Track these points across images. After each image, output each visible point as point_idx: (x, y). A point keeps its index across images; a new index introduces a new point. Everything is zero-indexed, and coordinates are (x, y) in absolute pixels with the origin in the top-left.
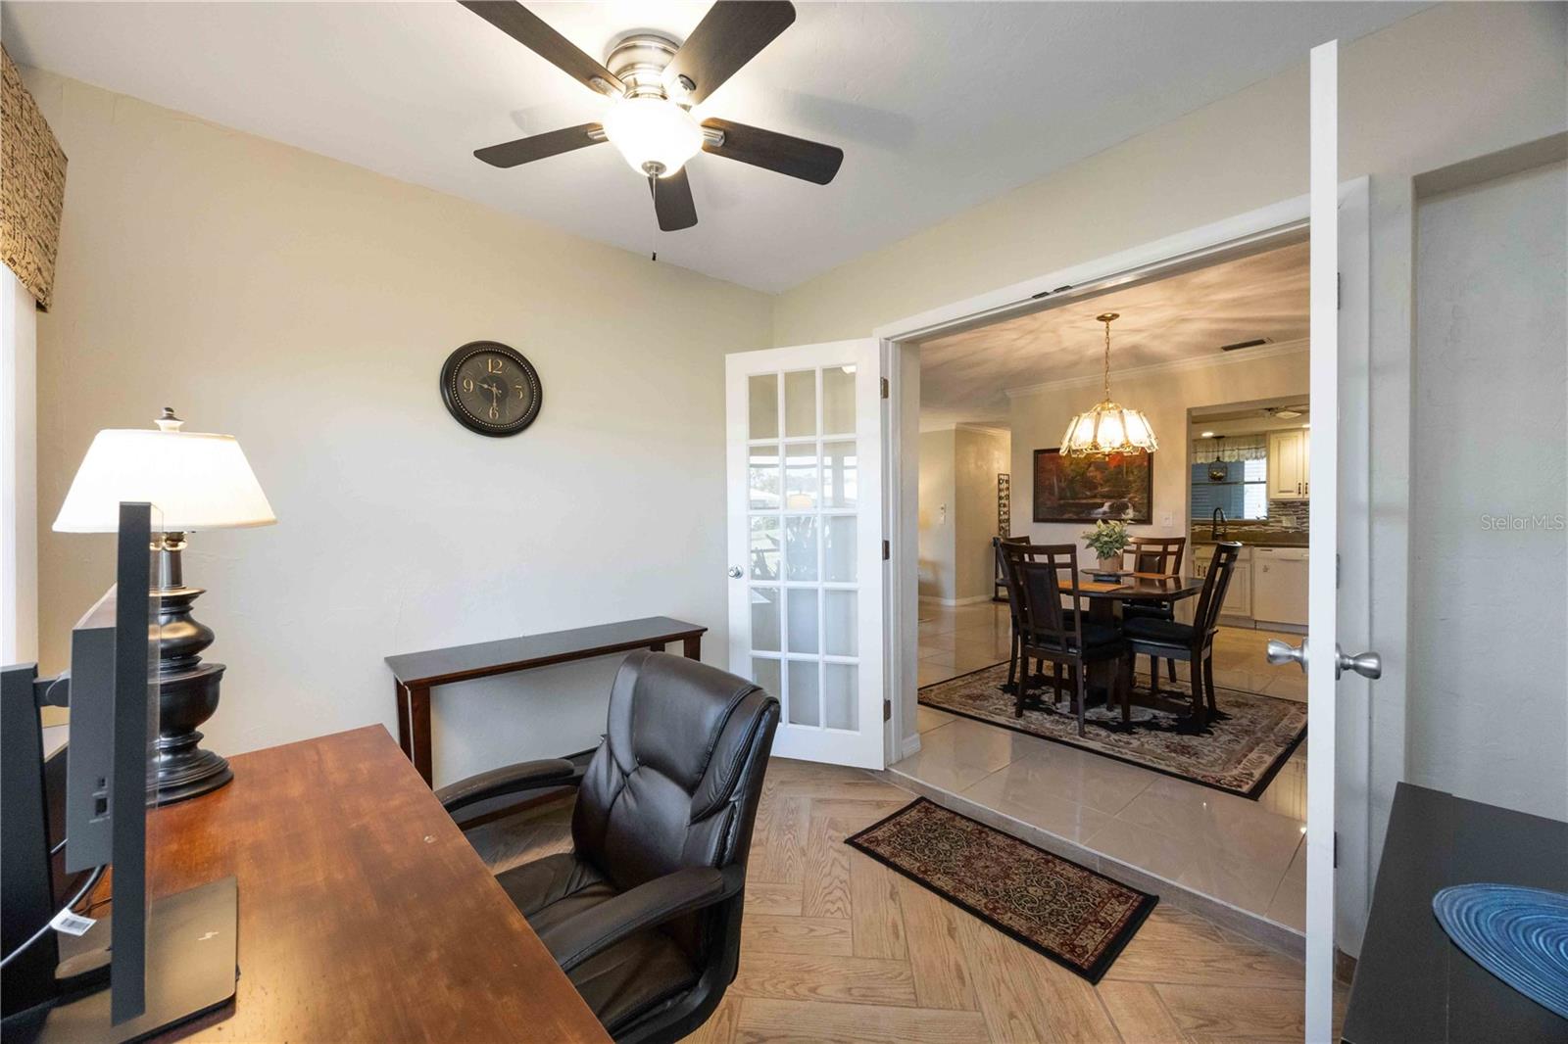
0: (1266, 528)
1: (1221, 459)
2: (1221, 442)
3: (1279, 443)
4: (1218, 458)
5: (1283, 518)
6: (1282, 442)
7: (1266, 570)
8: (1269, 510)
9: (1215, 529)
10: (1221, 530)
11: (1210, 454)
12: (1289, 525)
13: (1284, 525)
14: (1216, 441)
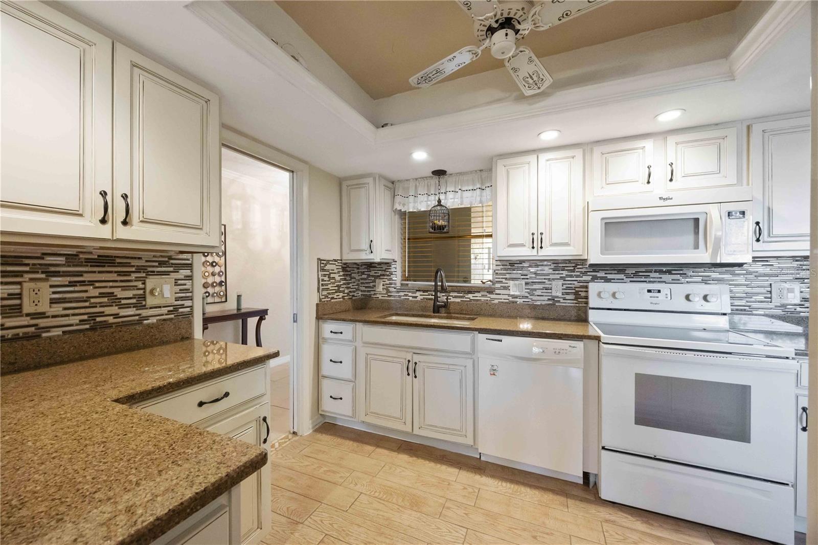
0: (493, 296)
1: (443, 203)
2: (443, 179)
3: (508, 172)
4: (439, 201)
5: (511, 283)
6: (511, 172)
7: (493, 372)
8: (495, 273)
9: (436, 297)
10: (442, 297)
11: (432, 197)
12: (517, 293)
13: (512, 293)
14: (435, 179)
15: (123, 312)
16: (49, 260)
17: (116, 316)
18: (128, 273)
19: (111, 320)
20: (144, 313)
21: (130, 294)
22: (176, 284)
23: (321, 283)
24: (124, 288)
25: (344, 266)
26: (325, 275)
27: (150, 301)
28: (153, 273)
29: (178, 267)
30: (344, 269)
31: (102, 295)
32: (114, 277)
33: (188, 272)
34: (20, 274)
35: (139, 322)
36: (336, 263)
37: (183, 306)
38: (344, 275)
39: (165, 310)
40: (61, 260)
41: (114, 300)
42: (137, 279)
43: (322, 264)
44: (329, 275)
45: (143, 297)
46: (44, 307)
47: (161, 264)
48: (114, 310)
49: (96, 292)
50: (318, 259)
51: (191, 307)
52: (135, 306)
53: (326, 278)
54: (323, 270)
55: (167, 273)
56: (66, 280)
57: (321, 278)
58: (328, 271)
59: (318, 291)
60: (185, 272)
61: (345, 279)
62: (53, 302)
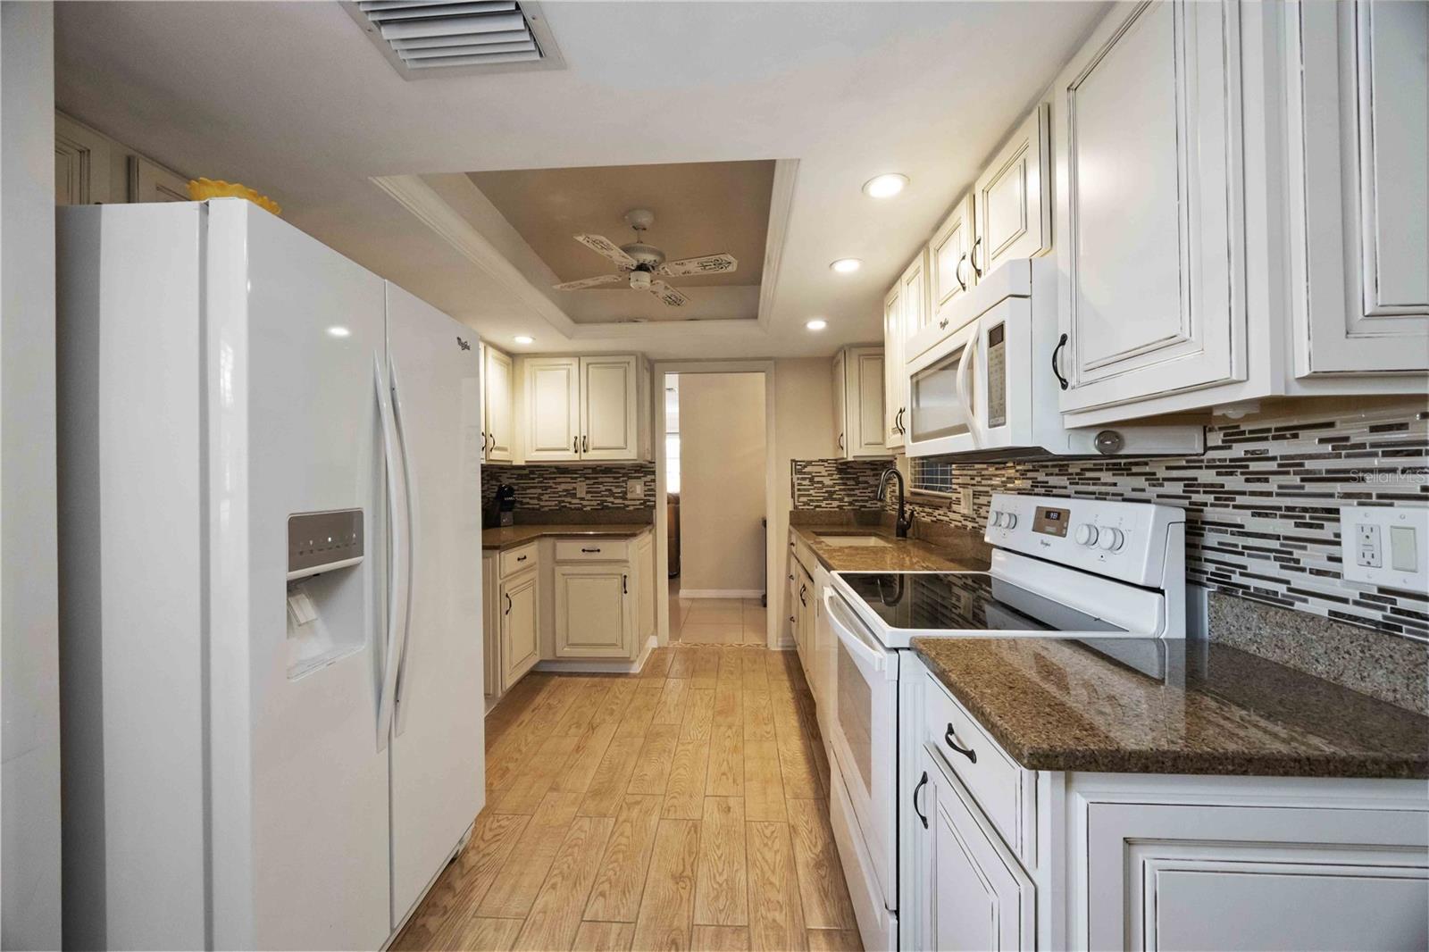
15: (617, 501)
16: (585, 471)
17: (613, 503)
18: (618, 478)
19: (610, 505)
20: (626, 502)
21: (619, 490)
22: (645, 485)
23: (796, 487)
24: (617, 487)
25: (840, 467)
26: (804, 479)
27: (629, 496)
28: (632, 478)
29: (646, 473)
30: (840, 471)
31: (606, 490)
32: (611, 480)
33: (653, 477)
34: (576, 478)
35: (624, 508)
36: (826, 464)
37: (649, 501)
38: (842, 479)
39: (638, 502)
40: (590, 471)
41: (612, 494)
42: (623, 481)
43: (798, 467)
44: (811, 480)
45: (625, 493)
46: (583, 495)
47: (636, 471)
48: (611, 499)
49: (604, 489)
50: (793, 461)
51: (655, 502)
52: (621, 498)
53: (807, 482)
54: (800, 472)
55: (639, 478)
56: (592, 481)
57: (796, 482)
58: (809, 473)
59: (793, 497)
60: (649, 477)
61: (845, 484)
62: (587, 492)
